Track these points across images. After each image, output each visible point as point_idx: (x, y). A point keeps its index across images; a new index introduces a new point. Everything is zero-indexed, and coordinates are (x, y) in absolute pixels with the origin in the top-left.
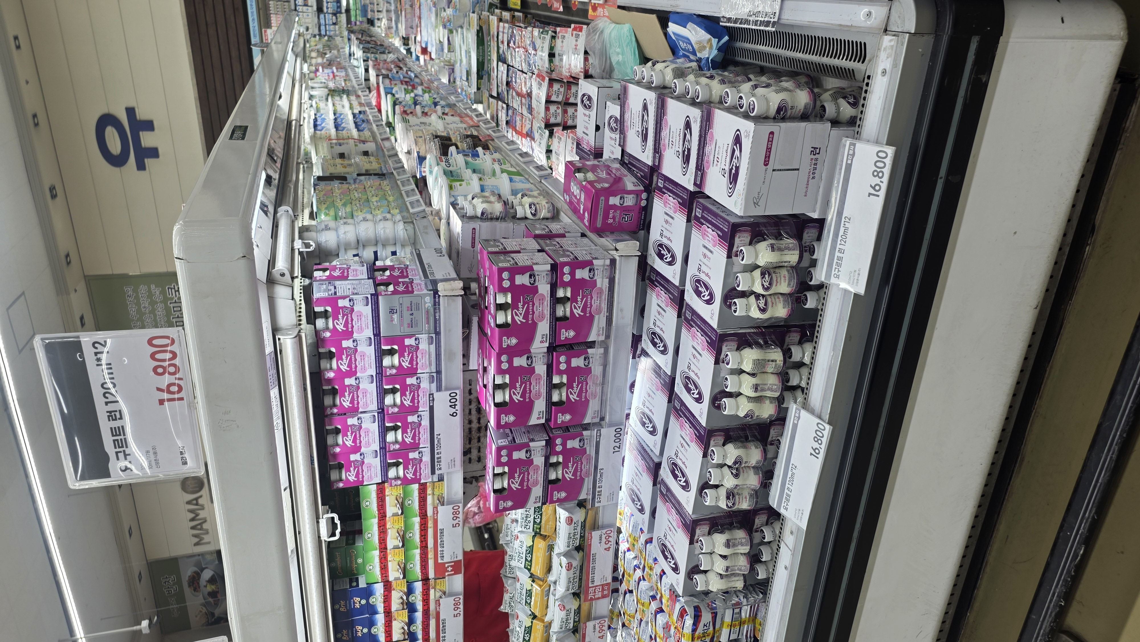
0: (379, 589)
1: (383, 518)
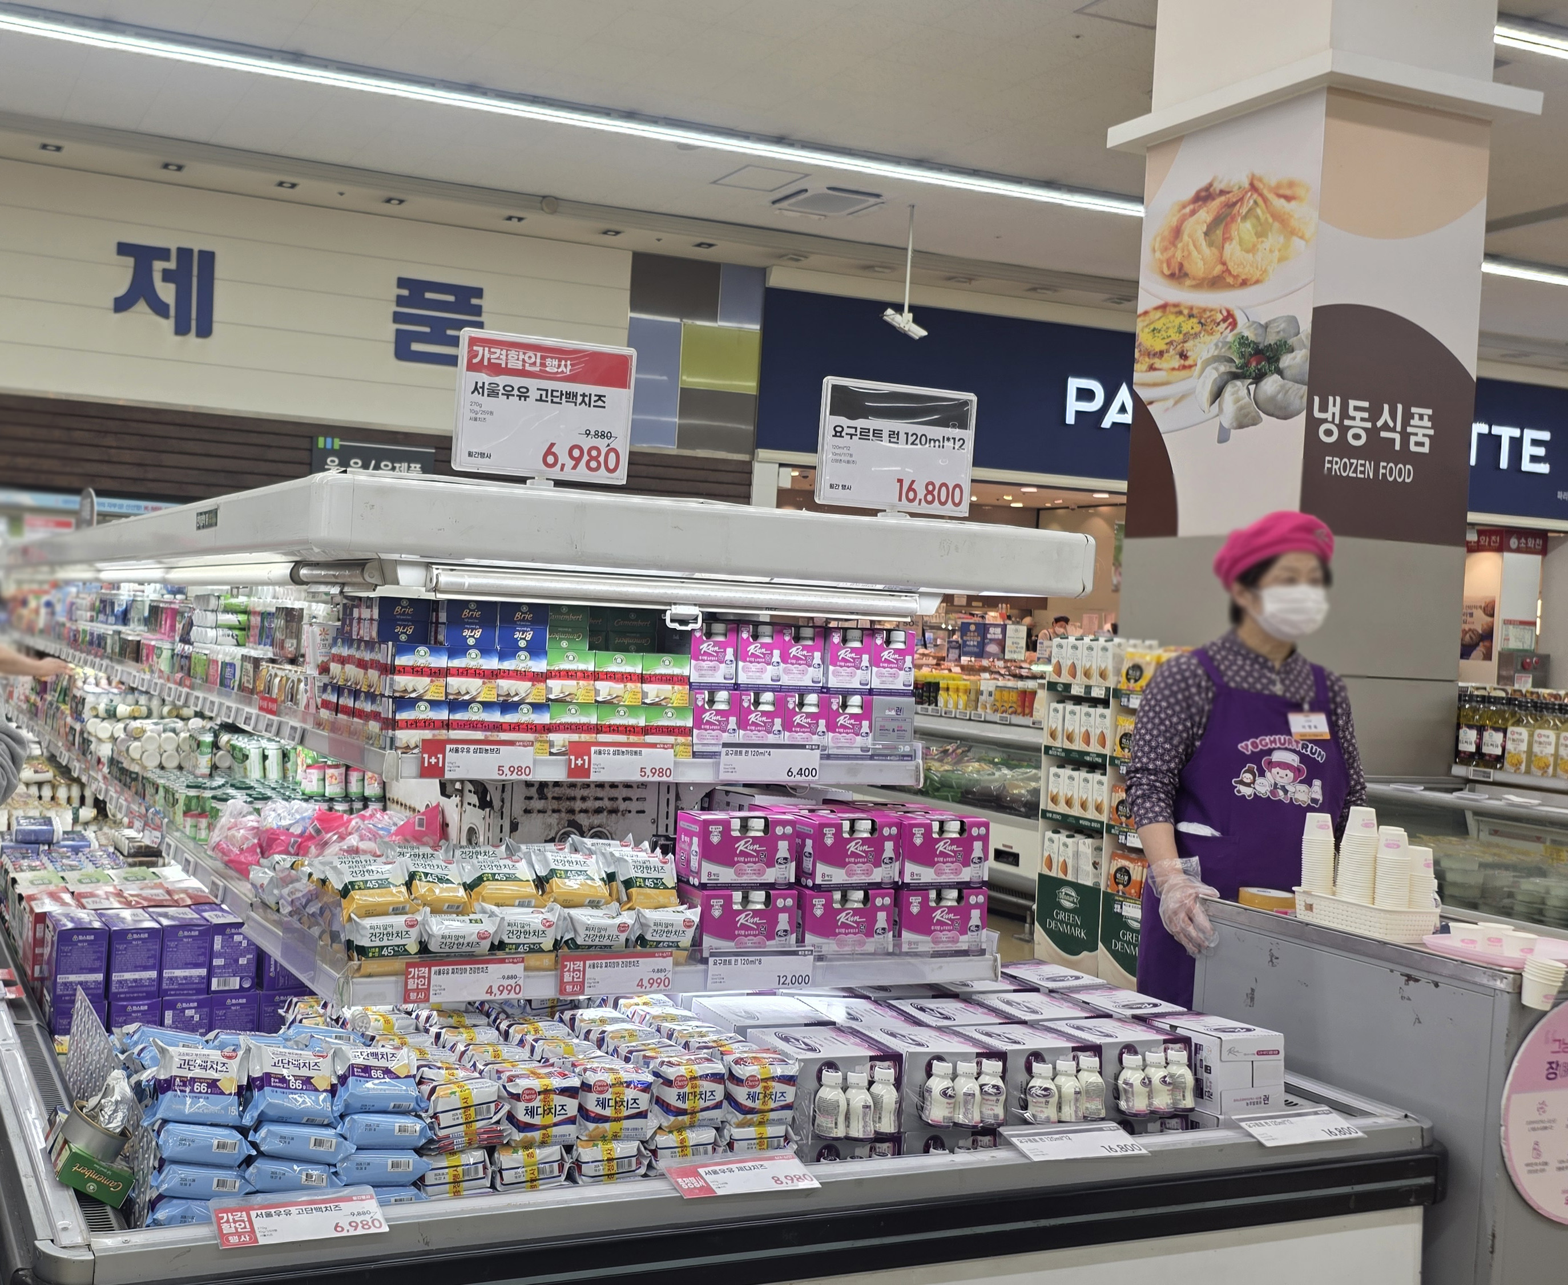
0: (540, 666)
1: (643, 679)
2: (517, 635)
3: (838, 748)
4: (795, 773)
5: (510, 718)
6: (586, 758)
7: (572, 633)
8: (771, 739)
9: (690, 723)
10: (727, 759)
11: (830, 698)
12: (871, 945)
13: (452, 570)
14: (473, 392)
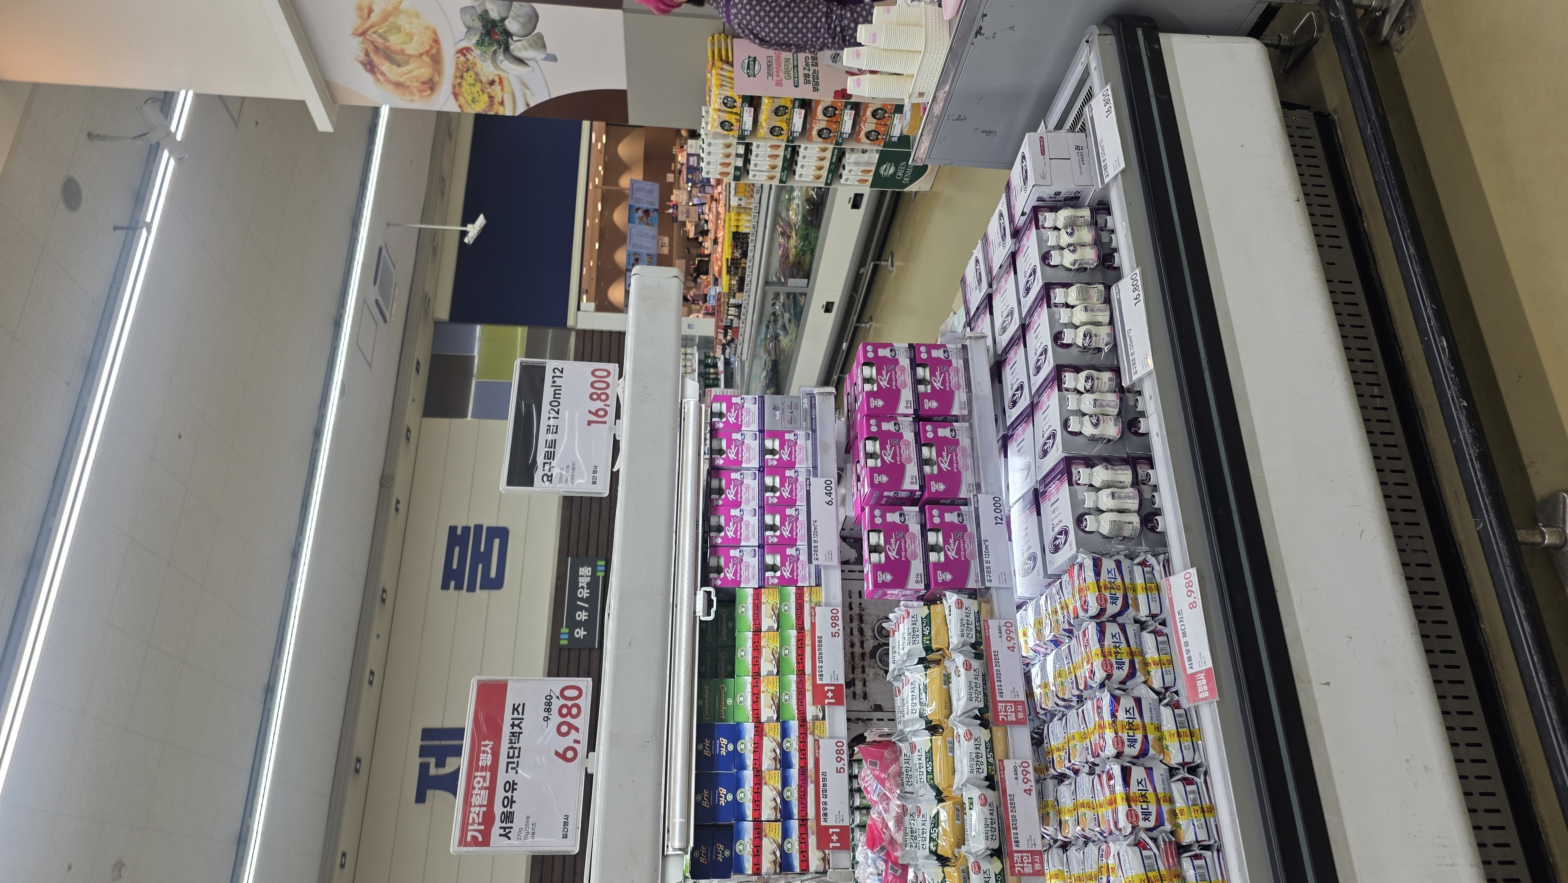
0: (749, 729)
1: (757, 631)
2: (723, 752)
3: (807, 459)
4: (830, 499)
5: (795, 760)
6: (826, 688)
7: (720, 696)
8: (803, 517)
9: (793, 590)
10: (821, 559)
11: (768, 467)
12: (965, 442)
13: (668, 831)
14: (509, 838)
